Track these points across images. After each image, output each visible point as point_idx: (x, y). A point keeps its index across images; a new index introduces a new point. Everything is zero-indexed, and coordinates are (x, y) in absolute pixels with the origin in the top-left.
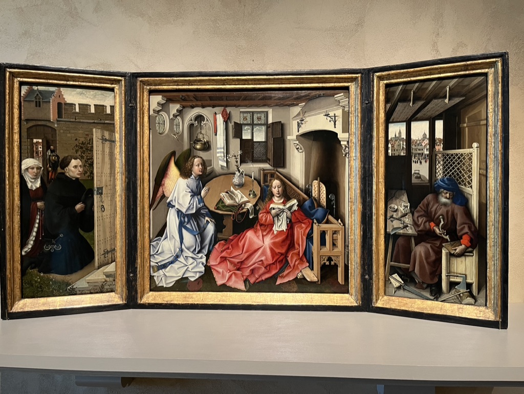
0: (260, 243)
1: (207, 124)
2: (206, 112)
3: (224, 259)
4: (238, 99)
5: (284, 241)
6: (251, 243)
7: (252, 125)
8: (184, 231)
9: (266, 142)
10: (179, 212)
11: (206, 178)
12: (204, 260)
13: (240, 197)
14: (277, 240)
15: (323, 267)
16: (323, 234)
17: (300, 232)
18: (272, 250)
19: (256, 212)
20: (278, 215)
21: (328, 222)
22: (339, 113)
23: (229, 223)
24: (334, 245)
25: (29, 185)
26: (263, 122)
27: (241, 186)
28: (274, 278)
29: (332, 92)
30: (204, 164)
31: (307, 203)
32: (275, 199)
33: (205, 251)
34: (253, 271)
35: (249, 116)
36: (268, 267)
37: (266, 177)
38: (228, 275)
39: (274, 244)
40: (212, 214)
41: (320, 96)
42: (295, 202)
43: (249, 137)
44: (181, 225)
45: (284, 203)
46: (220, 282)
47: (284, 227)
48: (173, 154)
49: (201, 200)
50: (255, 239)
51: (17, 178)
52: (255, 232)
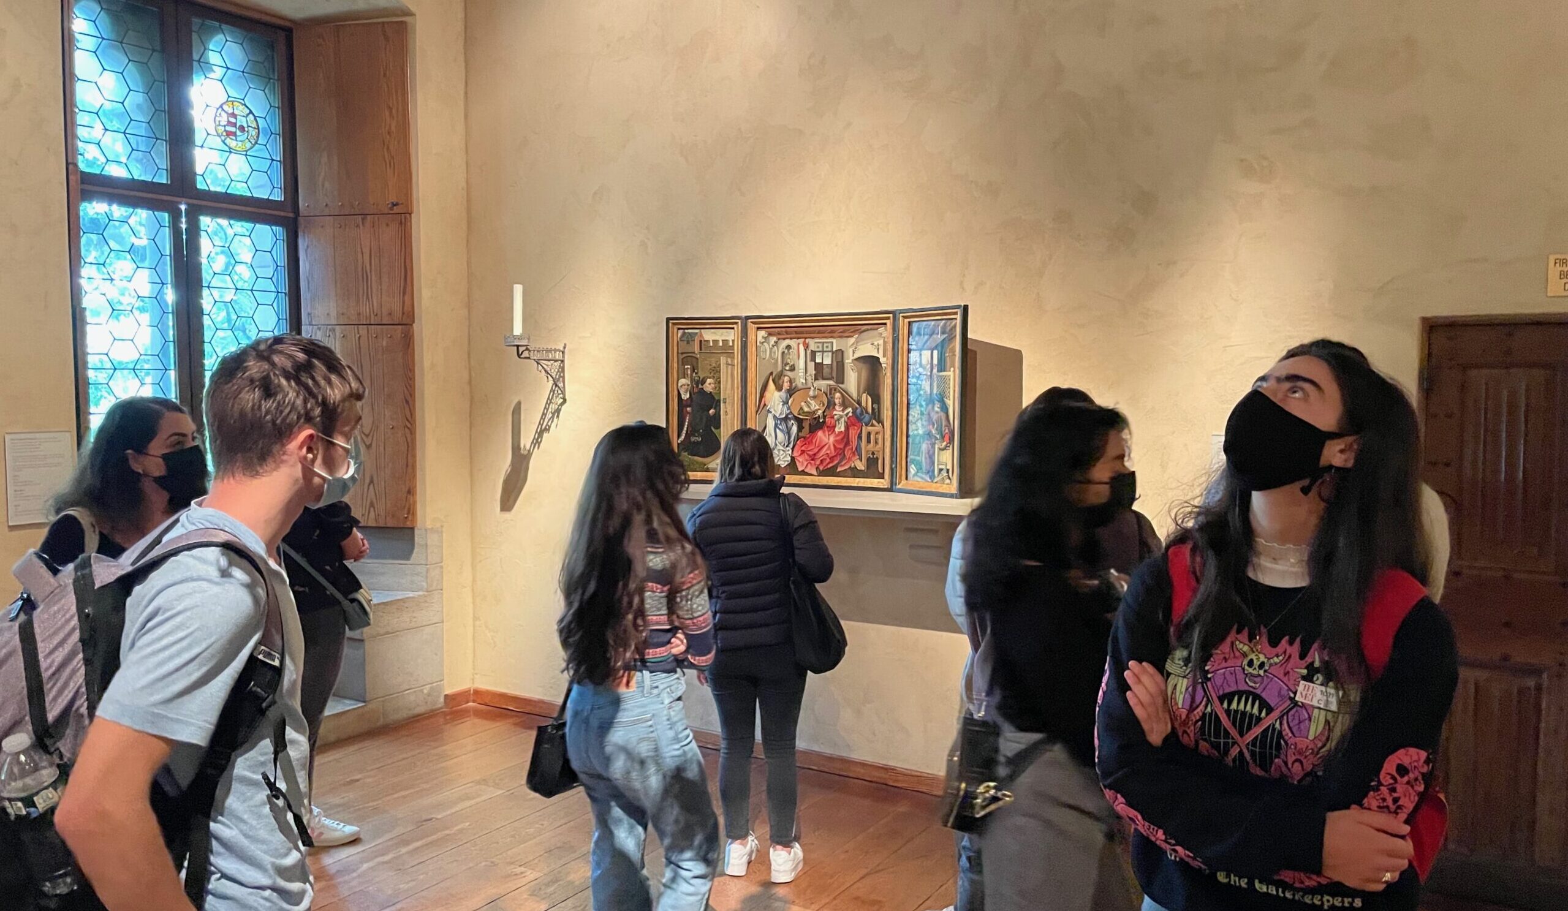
0: (826, 440)
2: (793, 343)
3: (803, 452)
4: (814, 332)
5: (843, 439)
6: (821, 441)
7: (823, 352)
8: (778, 430)
9: (832, 364)
10: (775, 416)
11: (791, 392)
12: (790, 452)
13: (814, 405)
14: (838, 438)
15: (868, 459)
16: (869, 434)
17: (853, 433)
18: (834, 445)
19: (824, 417)
20: (838, 420)
21: (873, 425)
22: (881, 342)
23: (806, 425)
24: (876, 443)
25: (683, 396)
26: (829, 349)
27: (814, 397)
29: (876, 326)
30: (790, 381)
31: (858, 411)
32: (837, 408)
33: (791, 445)
34: (822, 461)
35: (820, 345)
36: (832, 459)
37: (832, 390)
38: (805, 463)
39: (836, 441)
40: (796, 419)
41: (868, 330)
42: (850, 409)
43: (820, 361)
44: (776, 426)
45: (843, 411)
46: (800, 469)
47: (843, 429)
48: (771, 373)
49: (789, 408)
50: (824, 438)
51: (676, 393)
52: (824, 432)
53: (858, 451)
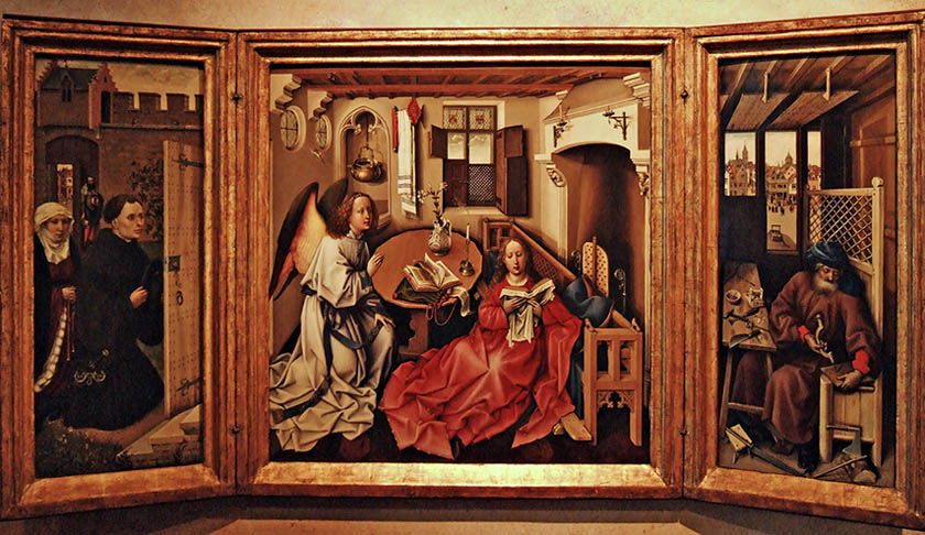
0: (483, 367)
1: (379, 130)
2: (379, 107)
3: (411, 398)
4: (440, 80)
6: (464, 366)
7: (467, 131)
8: (334, 342)
9: (493, 166)
10: (324, 305)
12: (372, 400)
13: (443, 273)
14: (516, 360)
15: (602, 413)
16: (602, 348)
17: (558, 345)
19: (474, 304)
20: (516, 311)
21: (612, 324)
22: (632, 110)
23: (420, 327)
24: (623, 369)
25: (49, 254)
26: (487, 126)
27: (443, 252)
28: (510, 434)
29: (619, 70)
30: (373, 208)
31: (572, 288)
32: (512, 279)
33: (376, 382)
34: (467, 421)
35: (460, 114)
36: (497, 414)
37: (494, 235)
38: (418, 430)
39: (508, 367)
40: (388, 309)
41: (595, 78)
42: (549, 284)
43: (460, 156)
44: (329, 331)
45: (528, 287)
46: (403, 443)
47: (528, 335)
49: (367, 281)
50: (472, 358)
51: (28, 242)
52: (473, 345)
53: (573, 391)
